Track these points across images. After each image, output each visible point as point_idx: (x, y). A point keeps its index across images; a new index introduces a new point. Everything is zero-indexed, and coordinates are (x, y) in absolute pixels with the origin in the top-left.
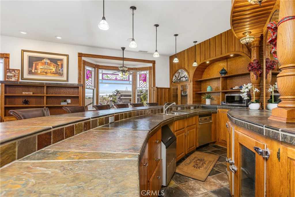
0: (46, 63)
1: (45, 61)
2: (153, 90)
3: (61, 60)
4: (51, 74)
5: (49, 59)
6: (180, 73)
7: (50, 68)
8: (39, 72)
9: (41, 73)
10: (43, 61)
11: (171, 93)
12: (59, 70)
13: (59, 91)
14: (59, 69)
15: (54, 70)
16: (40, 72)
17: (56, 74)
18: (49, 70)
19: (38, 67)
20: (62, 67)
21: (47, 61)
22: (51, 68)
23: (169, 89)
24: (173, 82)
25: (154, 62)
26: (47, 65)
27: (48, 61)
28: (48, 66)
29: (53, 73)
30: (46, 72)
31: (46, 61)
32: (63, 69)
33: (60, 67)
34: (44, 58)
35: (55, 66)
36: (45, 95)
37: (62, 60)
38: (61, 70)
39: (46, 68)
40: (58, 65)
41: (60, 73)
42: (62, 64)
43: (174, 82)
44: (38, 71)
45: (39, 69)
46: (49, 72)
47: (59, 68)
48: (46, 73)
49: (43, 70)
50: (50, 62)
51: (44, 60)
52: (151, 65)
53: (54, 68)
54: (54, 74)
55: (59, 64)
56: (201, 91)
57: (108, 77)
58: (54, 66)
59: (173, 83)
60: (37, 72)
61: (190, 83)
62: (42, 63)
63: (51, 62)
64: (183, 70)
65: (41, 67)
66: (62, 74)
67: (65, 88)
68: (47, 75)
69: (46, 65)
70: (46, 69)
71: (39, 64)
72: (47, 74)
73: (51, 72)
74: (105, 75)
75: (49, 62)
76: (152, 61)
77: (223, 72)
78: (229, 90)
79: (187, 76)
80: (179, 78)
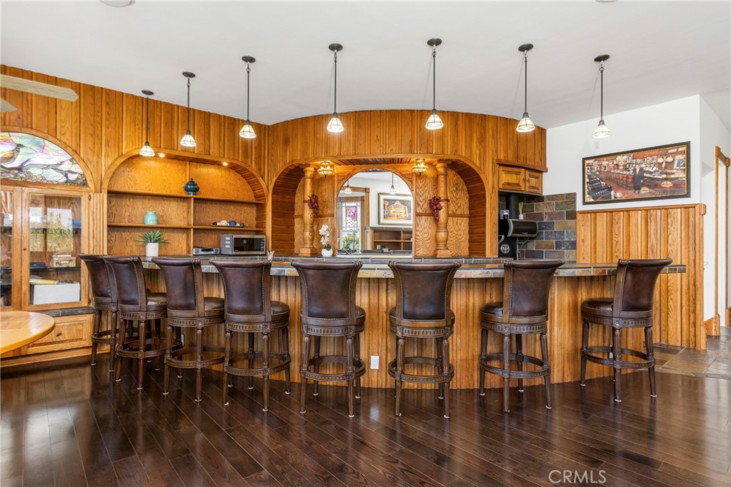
61: (94, 195)
77: (194, 187)
78: (212, 226)
79: (77, 169)
80: (16, 164)
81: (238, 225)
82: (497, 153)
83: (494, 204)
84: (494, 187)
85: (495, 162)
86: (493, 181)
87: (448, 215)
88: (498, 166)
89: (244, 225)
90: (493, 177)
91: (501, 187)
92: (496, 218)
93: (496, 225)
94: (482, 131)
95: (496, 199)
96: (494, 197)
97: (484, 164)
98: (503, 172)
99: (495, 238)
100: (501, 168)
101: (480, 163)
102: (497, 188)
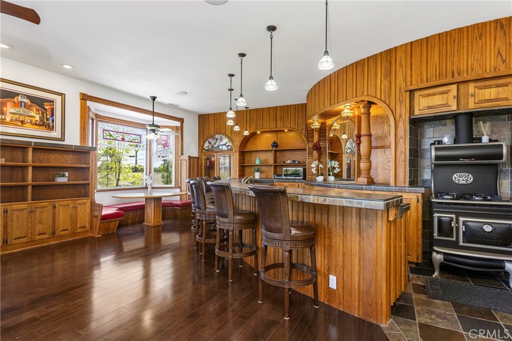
0: (23, 103)
1: (19, 100)
2: (181, 160)
3: (51, 102)
4: (31, 126)
5: (28, 97)
6: (217, 139)
7: (30, 114)
8: (8, 120)
9: (13, 122)
10: (16, 100)
11: (201, 164)
12: (47, 119)
13: (47, 156)
14: (48, 117)
15: (38, 117)
16: (11, 120)
17: (41, 125)
18: (27, 118)
19: (5, 109)
20: (52, 115)
21: (24, 100)
22: (32, 114)
23: (198, 158)
24: (204, 149)
25: (181, 120)
26: (25, 107)
27: (27, 101)
28: (27, 111)
29: (36, 124)
30: (21, 120)
31: (22, 100)
32: (54, 118)
33: (49, 113)
34: (18, 94)
35: (40, 112)
36: (30, 163)
37: (53, 102)
38: (51, 119)
39: (22, 112)
40: (46, 110)
41: (49, 126)
42: (52, 110)
43: (206, 150)
44: (5, 118)
45: (8, 113)
46: (29, 121)
47: (47, 115)
48: (22, 122)
49: (16, 116)
50: (29, 103)
51: (18, 98)
52: (178, 124)
53: (37, 114)
54: (38, 125)
55: (47, 107)
56: (244, 163)
57: (110, 135)
58: (37, 110)
59: (204, 151)
60: (3, 119)
61: (235, 154)
62: (14, 103)
63: (31, 102)
64: (224, 137)
65: (12, 110)
66: (53, 126)
67: (57, 152)
68: (24, 127)
69: (23, 107)
70: (21, 114)
71: (9, 104)
72: (24, 125)
73: (31, 121)
74: (107, 132)
75: (27, 103)
76: (180, 119)
77: (275, 145)
78: (283, 164)
79: (230, 144)
80: (216, 146)
81: (296, 162)
82: (405, 80)
83: (401, 132)
84: (401, 116)
85: (403, 91)
86: (401, 110)
87: (371, 148)
88: (408, 94)
89: (299, 162)
90: (401, 106)
91: (417, 113)
92: (405, 146)
93: (405, 154)
94: (388, 66)
95: (404, 127)
96: (401, 125)
97: (389, 96)
98: (420, 97)
99: (403, 166)
100: (417, 94)
101: (385, 97)
102: (408, 115)
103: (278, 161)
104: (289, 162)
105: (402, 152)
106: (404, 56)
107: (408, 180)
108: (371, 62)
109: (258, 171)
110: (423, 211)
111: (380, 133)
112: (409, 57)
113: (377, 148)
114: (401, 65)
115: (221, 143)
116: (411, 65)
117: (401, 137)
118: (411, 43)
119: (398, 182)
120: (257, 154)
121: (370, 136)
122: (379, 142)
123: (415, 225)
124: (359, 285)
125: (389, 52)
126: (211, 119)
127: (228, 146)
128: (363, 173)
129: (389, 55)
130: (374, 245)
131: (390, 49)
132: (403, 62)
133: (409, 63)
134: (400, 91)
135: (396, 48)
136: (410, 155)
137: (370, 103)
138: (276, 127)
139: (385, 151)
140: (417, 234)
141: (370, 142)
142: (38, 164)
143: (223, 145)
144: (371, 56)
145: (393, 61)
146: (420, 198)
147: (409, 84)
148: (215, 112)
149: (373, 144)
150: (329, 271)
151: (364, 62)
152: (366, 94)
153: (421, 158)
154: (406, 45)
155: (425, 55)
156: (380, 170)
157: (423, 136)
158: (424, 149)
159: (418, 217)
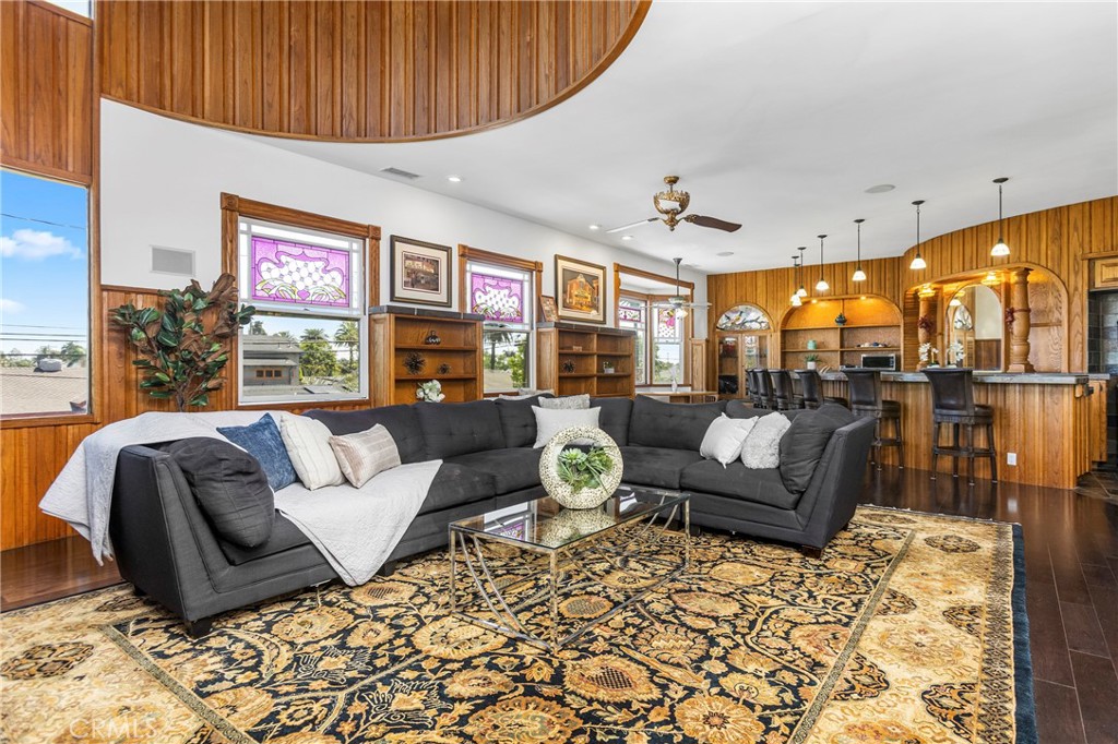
2: (692, 344)
3: (596, 278)
4: (587, 308)
5: (584, 275)
6: (741, 312)
7: (586, 295)
8: (574, 303)
9: (576, 306)
11: (714, 351)
14: (595, 296)
15: (589, 298)
17: (592, 307)
19: (572, 291)
21: (582, 280)
24: (718, 328)
25: (693, 286)
28: (583, 291)
32: (599, 296)
33: (596, 292)
34: (578, 274)
35: (591, 291)
36: (595, 351)
37: (598, 278)
38: (597, 298)
42: (598, 288)
43: (721, 329)
44: (572, 301)
45: (574, 296)
46: (584, 302)
49: (578, 299)
50: (585, 282)
51: (579, 279)
52: (689, 292)
53: (589, 294)
54: (590, 307)
55: (595, 286)
56: (789, 349)
58: (589, 289)
59: (718, 330)
61: (773, 334)
62: (577, 283)
64: (753, 308)
65: (576, 293)
66: (598, 307)
71: (574, 286)
73: (586, 303)
76: (690, 284)
77: (842, 320)
78: (856, 348)
79: (765, 319)
80: (740, 322)
81: (880, 346)
82: (1082, 245)
83: (1076, 308)
84: (1076, 289)
85: (1079, 259)
86: (1076, 281)
87: (1028, 326)
88: (1086, 263)
89: (886, 346)
90: (1076, 277)
91: (1099, 285)
92: (1082, 325)
93: (1082, 334)
94: (1057, 227)
95: (1081, 303)
96: (1076, 301)
97: (1059, 265)
98: (1104, 268)
99: (1080, 349)
100: (1098, 264)
101: (1054, 265)
102: (1086, 288)
103: (846, 344)
104: (867, 345)
105: (1078, 332)
106: (1080, 217)
107: (1086, 365)
108: (1032, 221)
109: (812, 360)
110: (1108, 404)
111: (1042, 306)
112: (1087, 218)
113: (1036, 325)
114: (1076, 229)
115: (748, 319)
116: (1091, 228)
117: (1077, 314)
118: (1090, 202)
119: (1072, 368)
120: (809, 335)
121: (1027, 311)
122: (1041, 317)
123: (1097, 417)
124: (1044, 457)
125: (1058, 211)
126: (730, 283)
127: (760, 323)
128: (1015, 358)
129: (1059, 215)
130: (1060, 420)
131: (1060, 208)
132: (1079, 224)
133: (1087, 224)
134: (1075, 259)
135: (1068, 206)
136: (1090, 336)
137: (1027, 271)
138: (847, 293)
139: (1049, 330)
140: (1100, 428)
141: (1028, 319)
142: (602, 353)
143: (751, 321)
144: (1032, 214)
145: (1065, 222)
146: (1104, 386)
147: (1088, 251)
148: (738, 271)
149: (1032, 322)
150: (1007, 449)
151: (1021, 221)
152: (1024, 259)
153: (1103, 337)
154: (1083, 204)
155: (1109, 219)
156: (1042, 355)
157: (1106, 311)
158: (1109, 328)
159: (1101, 408)
